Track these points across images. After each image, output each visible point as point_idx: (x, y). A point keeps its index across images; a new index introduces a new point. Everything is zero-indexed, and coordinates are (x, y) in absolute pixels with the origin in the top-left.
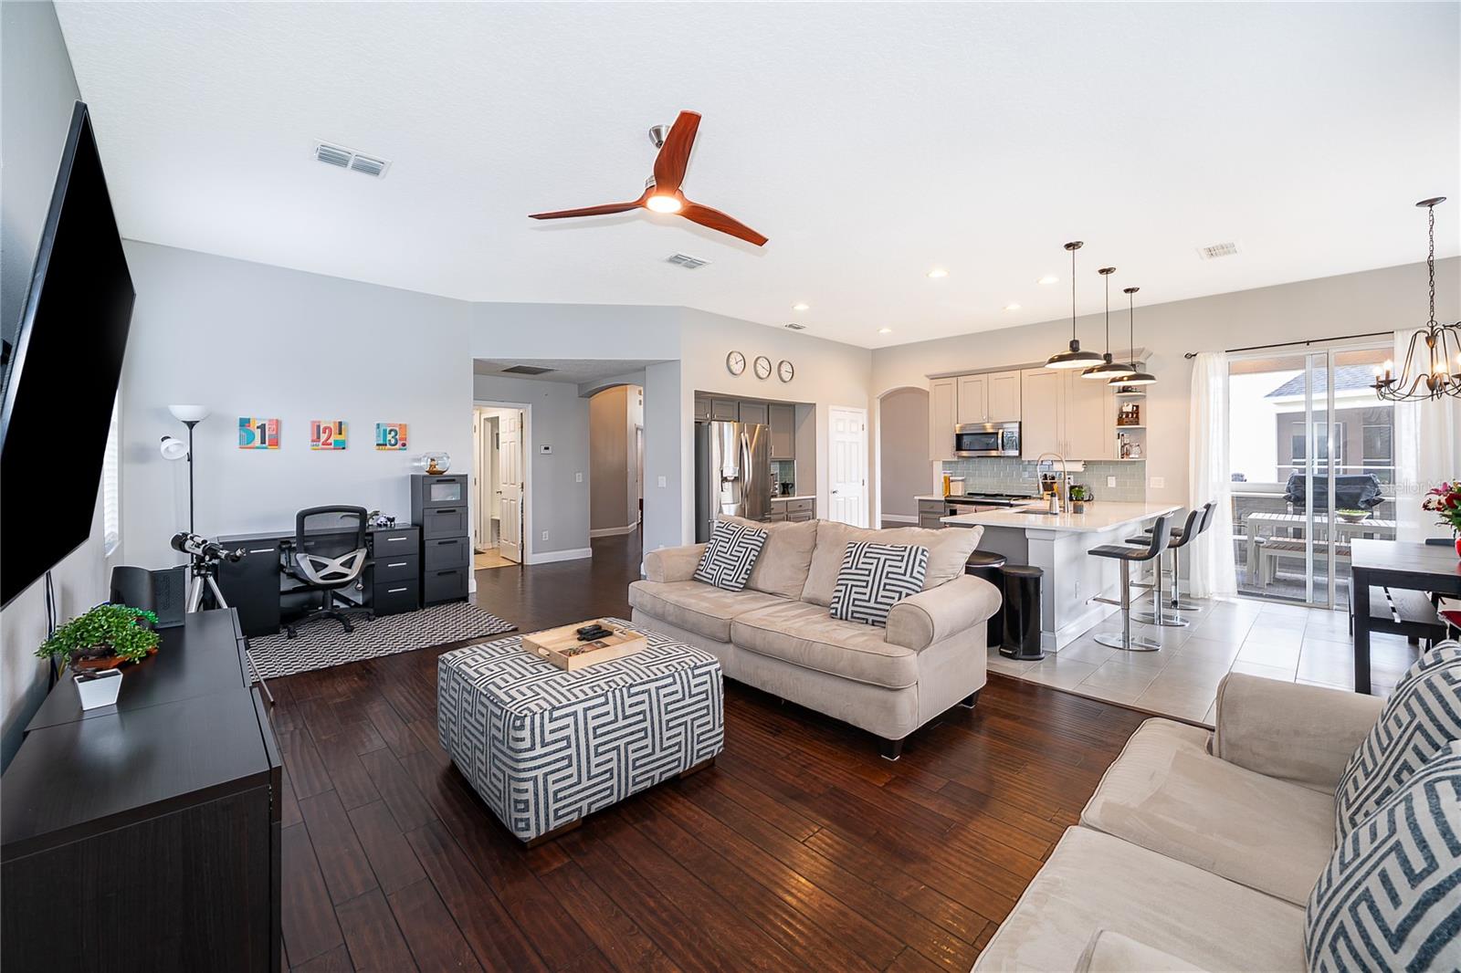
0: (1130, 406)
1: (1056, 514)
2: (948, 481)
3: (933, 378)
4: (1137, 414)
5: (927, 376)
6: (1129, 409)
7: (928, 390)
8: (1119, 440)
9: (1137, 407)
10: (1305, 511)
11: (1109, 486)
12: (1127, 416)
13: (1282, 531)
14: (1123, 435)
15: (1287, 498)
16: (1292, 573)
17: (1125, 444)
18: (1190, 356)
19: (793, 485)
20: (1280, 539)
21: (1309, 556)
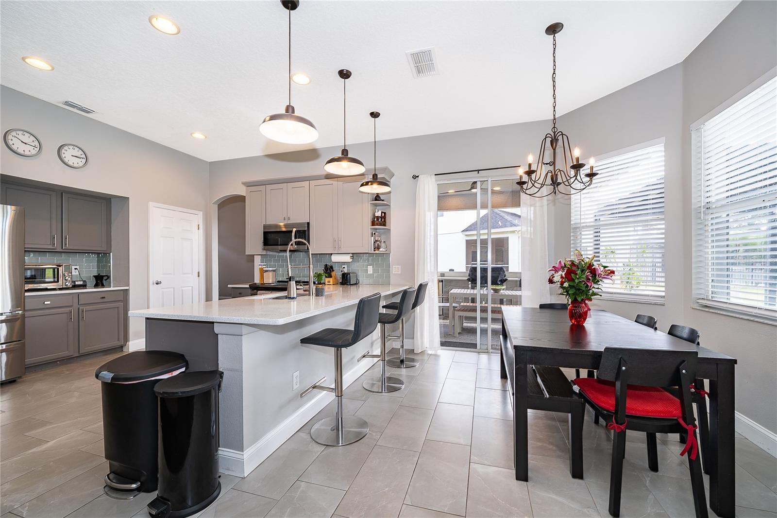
0: (380, 212)
1: (293, 298)
2: (262, 272)
3: (248, 185)
4: (385, 218)
5: (243, 183)
6: (378, 214)
7: (245, 195)
8: (373, 238)
9: (385, 213)
10: (476, 287)
11: (368, 273)
12: (378, 220)
13: (466, 300)
14: (375, 234)
15: (469, 280)
16: (470, 323)
17: (377, 241)
18: (415, 177)
19: (109, 277)
20: (465, 304)
21: (478, 314)
